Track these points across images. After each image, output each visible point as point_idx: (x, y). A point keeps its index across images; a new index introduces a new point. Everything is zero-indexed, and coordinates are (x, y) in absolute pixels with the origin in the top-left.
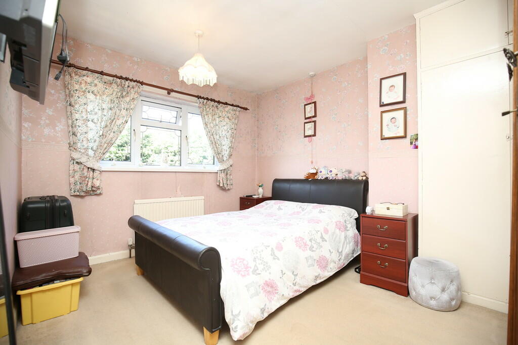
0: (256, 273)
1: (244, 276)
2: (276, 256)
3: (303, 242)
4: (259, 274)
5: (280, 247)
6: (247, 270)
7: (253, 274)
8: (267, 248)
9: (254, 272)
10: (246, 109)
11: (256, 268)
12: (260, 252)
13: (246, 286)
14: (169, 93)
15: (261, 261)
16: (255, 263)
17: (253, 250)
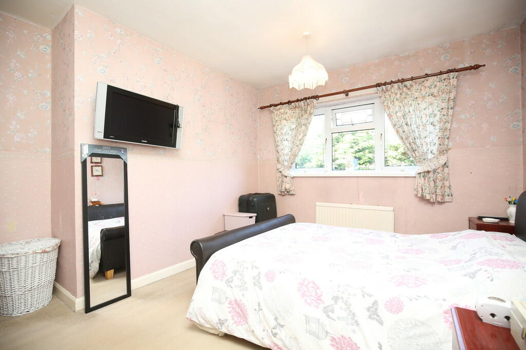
0: (228, 284)
1: (216, 278)
2: (260, 283)
3: (316, 294)
4: (232, 287)
5: (270, 277)
6: (224, 276)
7: (226, 283)
8: (254, 268)
9: (229, 282)
10: (477, 67)
11: (230, 280)
12: (244, 268)
13: (214, 288)
14: (347, 95)
15: (241, 278)
16: (233, 275)
17: (238, 262)
